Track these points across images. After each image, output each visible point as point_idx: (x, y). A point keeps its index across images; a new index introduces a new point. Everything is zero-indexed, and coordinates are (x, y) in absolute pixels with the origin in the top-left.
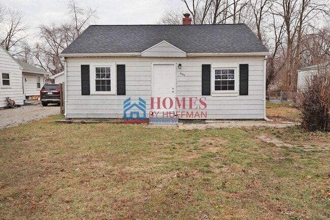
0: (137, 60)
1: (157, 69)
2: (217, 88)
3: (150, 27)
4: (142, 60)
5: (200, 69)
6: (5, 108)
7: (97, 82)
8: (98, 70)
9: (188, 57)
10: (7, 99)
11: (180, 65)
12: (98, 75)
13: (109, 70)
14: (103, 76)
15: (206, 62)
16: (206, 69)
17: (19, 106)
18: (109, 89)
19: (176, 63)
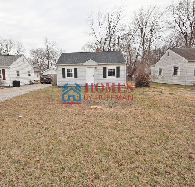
0: (81, 66)
1: (89, 69)
2: (109, 75)
3: (84, 53)
4: (83, 66)
5: (103, 69)
6: (30, 84)
7: (68, 74)
8: (68, 70)
9: (99, 65)
10: (30, 81)
11: (96, 67)
12: (68, 72)
13: (72, 69)
14: (70, 72)
15: (105, 66)
16: (105, 69)
17: (34, 84)
18: (72, 76)
19: (94, 67)
